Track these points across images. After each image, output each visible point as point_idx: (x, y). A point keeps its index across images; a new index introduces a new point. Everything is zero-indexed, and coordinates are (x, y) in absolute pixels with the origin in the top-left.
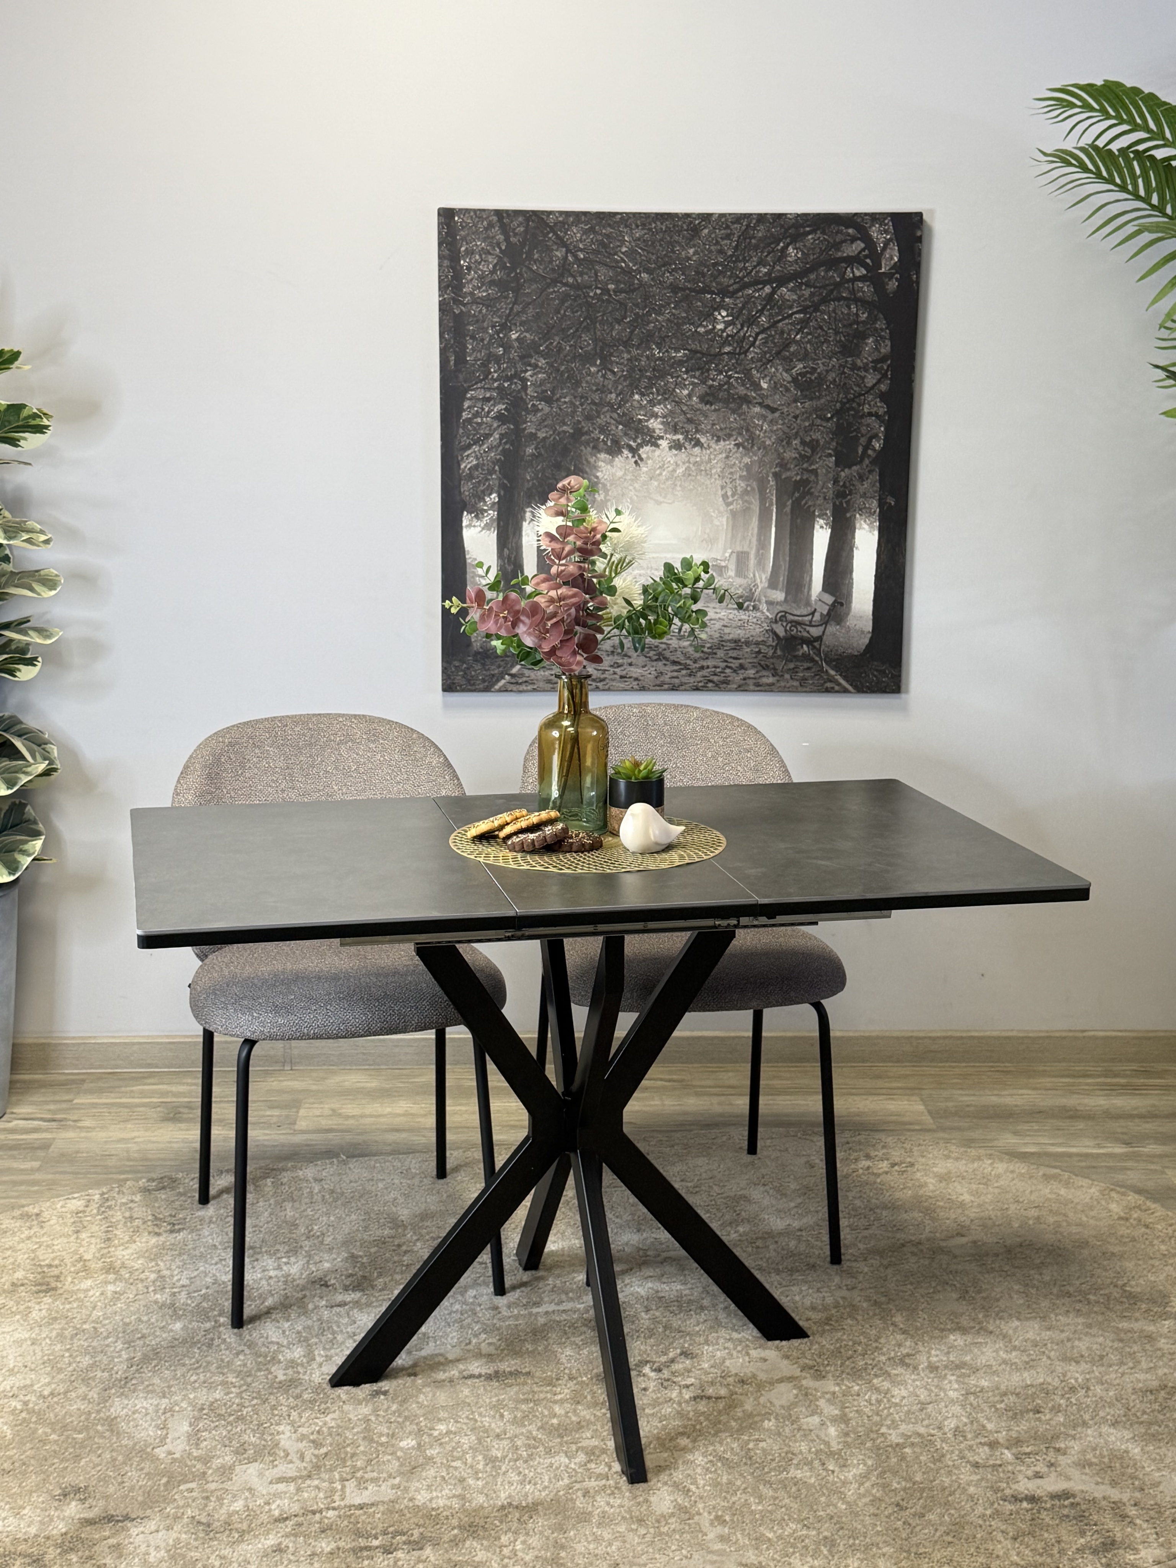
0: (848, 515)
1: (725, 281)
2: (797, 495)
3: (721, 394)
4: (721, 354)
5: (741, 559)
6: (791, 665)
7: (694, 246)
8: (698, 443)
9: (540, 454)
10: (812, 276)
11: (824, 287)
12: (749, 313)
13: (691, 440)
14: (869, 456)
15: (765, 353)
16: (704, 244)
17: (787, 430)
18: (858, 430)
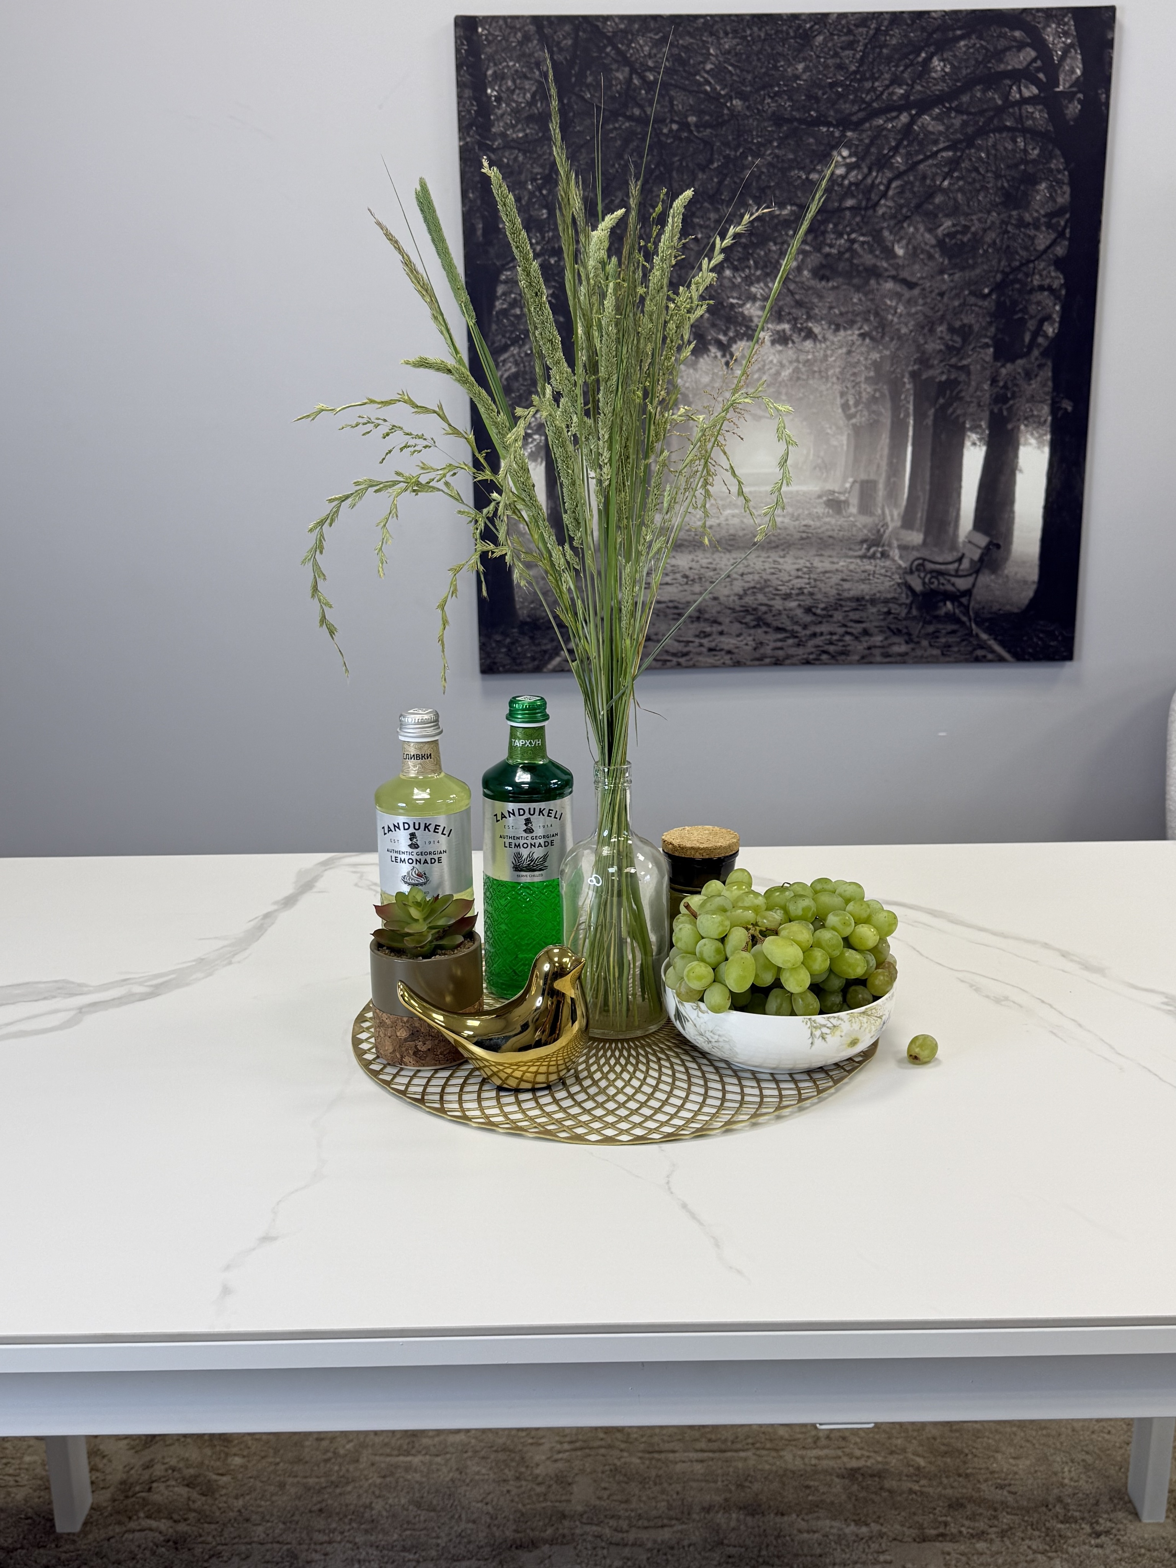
0: (1010, 426)
1: (847, 107)
2: (941, 401)
3: (842, 266)
5: (866, 489)
6: (931, 629)
7: (804, 59)
8: (810, 335)
10: (965, 98)
11: (982, 112)
12: (880, 152)
13: (801, 330)
14: (1039, 345)
15: (901, 206)
16: (818, 57)
17: (930, 313)
18: (1024, 310)
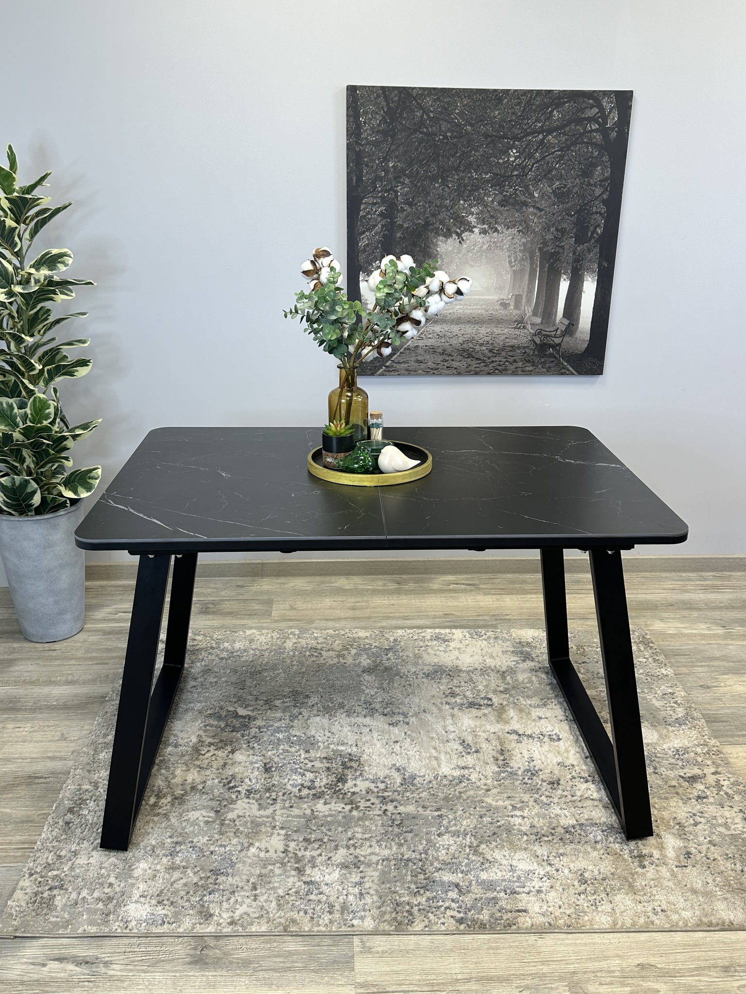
0: (580, 272)
1: (516, 131)
2: (552, 261)
3: (511, 200)
4: (512, 176)
5: (518, 299)
6: (543, 360)
7: (498, 109)
8: (496, 230)
9: (405, 237)
10: (567, 129)
11: (574, 135)
12: (530, 151)
13: (492, 228)
14: (594, 238)
15: (538, 175)
16: (505, 109)
17: (548, 222)
18: (589, 222)
